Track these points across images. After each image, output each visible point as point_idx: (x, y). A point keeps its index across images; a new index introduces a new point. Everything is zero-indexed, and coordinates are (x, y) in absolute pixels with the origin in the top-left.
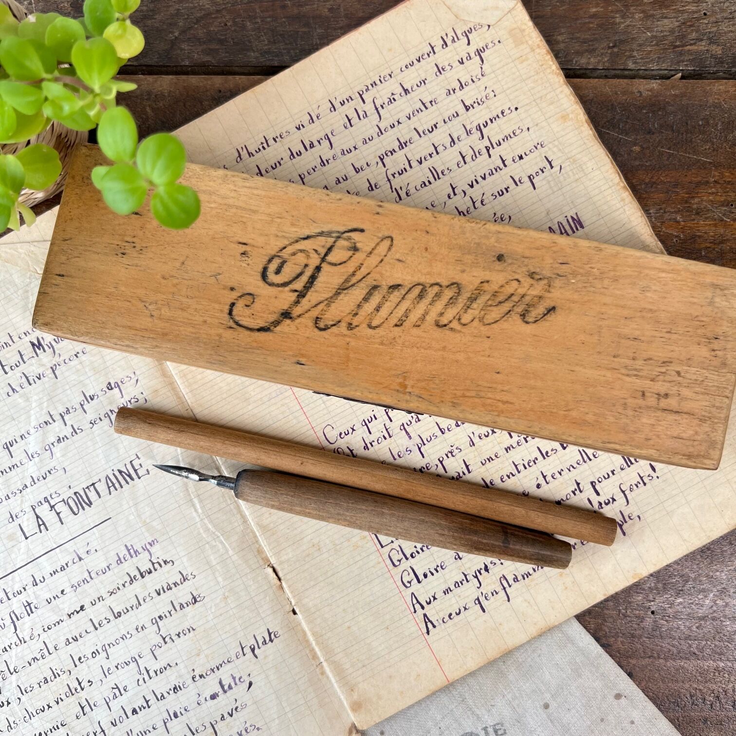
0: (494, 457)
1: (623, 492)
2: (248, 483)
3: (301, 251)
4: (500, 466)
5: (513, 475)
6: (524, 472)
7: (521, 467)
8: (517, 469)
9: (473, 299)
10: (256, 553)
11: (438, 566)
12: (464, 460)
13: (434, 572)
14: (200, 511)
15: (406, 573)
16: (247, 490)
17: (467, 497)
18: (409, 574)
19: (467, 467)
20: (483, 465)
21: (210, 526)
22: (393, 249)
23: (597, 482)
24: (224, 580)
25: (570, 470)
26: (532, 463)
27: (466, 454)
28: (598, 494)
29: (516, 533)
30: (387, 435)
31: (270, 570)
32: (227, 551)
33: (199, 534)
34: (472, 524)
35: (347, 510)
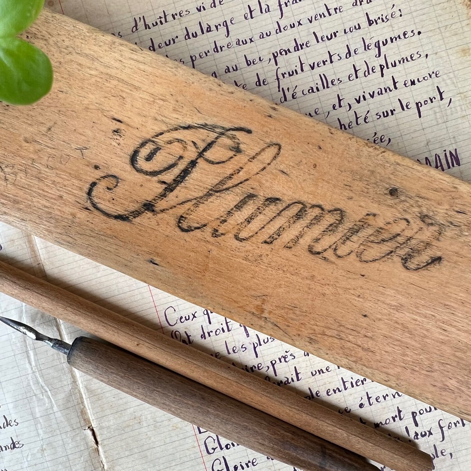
0: (325, 371)
1: (441, 428)
2: (81, 355)
3: (179, 140)
4: (329, 380)
5: (340, 391)
6: (350, 390)
7: (348, 385)
8: (344, 385)
9: (354, 231)
10: (79, 414)
11: (249, 462)
12: (295, 367)
13: (245, 466)
14: (33, 363)
15: (218, 461)
16: (78, 361)
17: (294, 410)
18: (220, 464)
19: (297, 374)
20: (313, 375)
21: (40, 380)
22: (279, 159)
23: (418, 413)
24: (45, 433)
25: (394, 397)
26: (360, 382)
27: (299, 362)
28: (417, 425)
29: (334, 454)
30: (226, 329)
31: (89, 433)
32: (52, 407)
33: (29, 385)
34: (293, 439)
35: (174, 402)
